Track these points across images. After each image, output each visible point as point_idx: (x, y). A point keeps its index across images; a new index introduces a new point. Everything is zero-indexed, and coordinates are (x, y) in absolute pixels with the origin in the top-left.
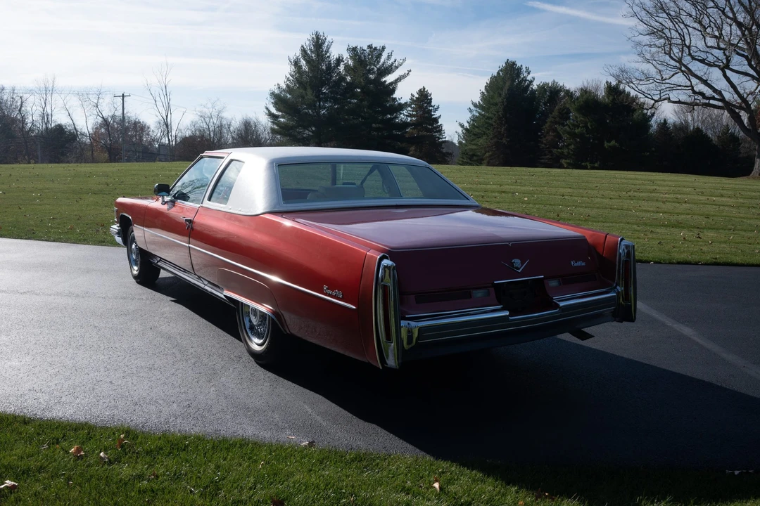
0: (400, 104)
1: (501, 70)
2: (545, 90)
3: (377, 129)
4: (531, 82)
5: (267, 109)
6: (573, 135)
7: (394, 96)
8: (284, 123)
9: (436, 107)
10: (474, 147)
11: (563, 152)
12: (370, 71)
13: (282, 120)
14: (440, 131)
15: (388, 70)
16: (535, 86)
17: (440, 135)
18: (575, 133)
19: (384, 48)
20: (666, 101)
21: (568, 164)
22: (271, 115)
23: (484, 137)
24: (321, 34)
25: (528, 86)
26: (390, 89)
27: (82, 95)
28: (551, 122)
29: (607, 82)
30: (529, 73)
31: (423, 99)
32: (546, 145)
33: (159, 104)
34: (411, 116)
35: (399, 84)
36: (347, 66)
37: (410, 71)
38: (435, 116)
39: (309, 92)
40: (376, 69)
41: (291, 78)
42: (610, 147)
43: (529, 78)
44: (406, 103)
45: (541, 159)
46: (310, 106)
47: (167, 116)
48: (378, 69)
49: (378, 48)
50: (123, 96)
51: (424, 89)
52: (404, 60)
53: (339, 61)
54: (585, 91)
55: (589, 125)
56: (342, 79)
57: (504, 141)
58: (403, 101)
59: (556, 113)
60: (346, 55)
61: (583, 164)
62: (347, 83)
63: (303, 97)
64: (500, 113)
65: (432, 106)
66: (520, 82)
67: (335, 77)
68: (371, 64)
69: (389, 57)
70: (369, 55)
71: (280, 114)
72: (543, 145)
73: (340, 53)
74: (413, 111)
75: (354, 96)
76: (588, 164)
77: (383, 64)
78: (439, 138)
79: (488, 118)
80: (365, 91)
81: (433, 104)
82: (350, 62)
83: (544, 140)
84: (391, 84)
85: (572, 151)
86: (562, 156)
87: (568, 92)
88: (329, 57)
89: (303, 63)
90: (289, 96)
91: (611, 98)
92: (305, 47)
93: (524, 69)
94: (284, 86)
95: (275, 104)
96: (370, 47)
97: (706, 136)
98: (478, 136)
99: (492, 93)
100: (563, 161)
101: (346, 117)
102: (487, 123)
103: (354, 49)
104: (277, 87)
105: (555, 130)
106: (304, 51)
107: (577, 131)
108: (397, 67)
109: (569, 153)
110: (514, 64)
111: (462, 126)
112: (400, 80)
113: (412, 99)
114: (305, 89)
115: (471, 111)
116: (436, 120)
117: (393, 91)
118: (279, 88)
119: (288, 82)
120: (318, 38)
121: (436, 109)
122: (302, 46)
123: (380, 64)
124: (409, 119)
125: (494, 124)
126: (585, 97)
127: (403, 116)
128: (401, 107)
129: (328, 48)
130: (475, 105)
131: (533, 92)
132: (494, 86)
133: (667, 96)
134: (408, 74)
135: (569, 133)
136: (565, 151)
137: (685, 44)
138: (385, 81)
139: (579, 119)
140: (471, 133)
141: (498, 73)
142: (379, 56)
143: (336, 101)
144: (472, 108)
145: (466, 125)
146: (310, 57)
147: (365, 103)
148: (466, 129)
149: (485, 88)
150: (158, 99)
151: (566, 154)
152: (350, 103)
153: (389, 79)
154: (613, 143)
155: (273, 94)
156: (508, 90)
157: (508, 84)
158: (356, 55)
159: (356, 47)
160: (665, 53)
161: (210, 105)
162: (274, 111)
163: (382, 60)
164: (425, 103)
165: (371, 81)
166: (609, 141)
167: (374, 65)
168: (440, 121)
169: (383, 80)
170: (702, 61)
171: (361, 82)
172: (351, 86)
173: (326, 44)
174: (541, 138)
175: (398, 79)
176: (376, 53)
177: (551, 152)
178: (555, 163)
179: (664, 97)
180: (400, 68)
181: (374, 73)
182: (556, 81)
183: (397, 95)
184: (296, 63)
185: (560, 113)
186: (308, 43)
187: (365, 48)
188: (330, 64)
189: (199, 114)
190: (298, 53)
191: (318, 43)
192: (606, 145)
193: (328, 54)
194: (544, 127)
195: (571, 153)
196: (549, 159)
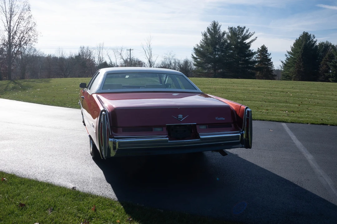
0: (252, 53)
1: (301, 37)
2: (323, 46)
3: (241, 64)
4: (315, 42)
5: (192, 55)
6: (335, 67)
7: (250, 49)
8: (199, 61)
9: (269, 54)
10: (287, 72)
11: (330, 75)
12: (239, 38)
13: (199, 60)
14: (271, 65)
15: (247, 37)
16: (317, 44)
17: (272, 67)
19: (245, 28)
21: (332, 80)
22: (194, 58)
23: (293, 68)
24: (216, 22)
25: (314, 44)
26: (248, 46)
27: (115, 50)
28: (325, 60)
30: (314, 38)
31: (263, 50)
32: (322, 71)
33: (147, 53)
34: (257, 58)
35: (252, 44)
36: (228, 36)
37: (257, 37)
38: (269, 58)
39: (210, 47)
40: (241, 37)
41: (203, 41)
43: (314, 40)
44: (255, 52)
45: (320, 78)
46: (211, 54)
47: (150, 58)
48: (242, 37)
49: (242, 27)
50: (130, 50)
51: (264, 45)
52: (254, 33)
53: (224, 33)
56: (226, 41)
57: (302, 69)
58: (253, 51)
59: (327, 56)
60: (227, 31)
62: (228, 44)
63: (208, 50)
64: (300, 57)
65: (267, 54)
66: (310, 42)
67: (222, 41)
68: (239, 35)
69: (247, 31)
70: (238, 30)
71: (198, 57)
72: (320, 72)
73: (225, 30)
74: (259, 56)
75: (231, 49)
77: (244, 35)
78: (271, 68)
79: (295, 59)
80: (236, 47)
81: (268, 52)
82: (230, 34)
83: (321, 69)
84: (248, 43)
86: (329, 77)
87: (333, 46)
88: (219, 32)
89: (208, 35)
90: (201, 49)
92: (209, 28)
93: (312, 36)
94: (200, 45)
95: (196, 53)
96: (238, 27)
98: (290, 67)
99: (296, 47)
100: (330, 79)
101: (227, 59)
102: (294, 61)
103: (231, 28)
104: (196, 45)
105: (326, 65)
106: (208, 29)
108: (251, 36)
109: (333, 75)
110: (307, 33)
111: (282, 62)
112: (252, 42)
113: (258, 50)
114: (209, 46)
115: (286, 55)
116: (270, 60)
117: (249, 46)
118: (197, 46)
119: (201, 43)
120: (215, 23)
121: (269, 55)
122: (208, 27)
123: (243, 34)
124: (257, 59)
125: (297, 62)
127: (254, 58)
128: (253, 54)
129: (219, 28)
130: (289, 53)
131: (317, 46)
132: (298, 44)
134: (256, 39)
135: (333, 66)
138: (245, 42)
140: (286, 66)
141: (299, 38)
142: (243, 31)
143: (222, 51)
144: (287, 54)
145: (284, 62)
146: (211, 32)
147: (236, 52)
148: (285, 64)
149: (293, 45)
150: (146, 51)
151: (331, 75)
152: (229, 52)
153: (247, 41)
155: (195, 49)
156: (304, 46)
157: (304, 43)
158: (232, 31)
159: (232, 27)
161: (169, 54)
162: (195, 56)
163: (244, 33)
164: (265, 52)
165: (238, 43)
167: (240, 35)
168: (272, 60)
169: (244, 42)
171: (234, 43)
172: (229, 44)
173: (218, 26)
174: (319, 68)
175: (251, 41)
176: (241, 30)
177: (324, 75)
178: (326, 80)
180: (252, 36)
181: (240, 39)
182: (328, 41)
183: (251, 48)
184: (205, 35)
185: (329, 56)
186: (210, 26)
187: (236, 27)
188: (220, 35)
189: (164, 57)
190: (206, 30)
191: (215, 26)
193: (219, 31)
194: (321, 63)
195: (334, 75)
196: (323, 78)
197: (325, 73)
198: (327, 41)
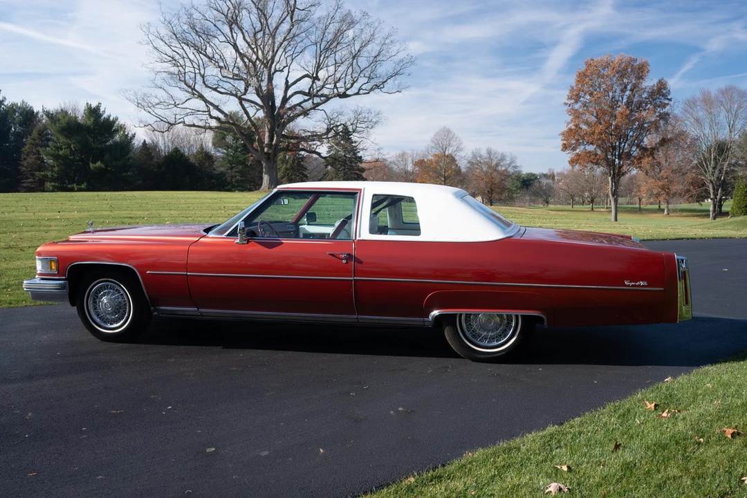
2: (15, 110)
6: (56, 157)
11: (47, 175)
16: (6, 107)
18: (59, 155)
20: (181, 125)
21: (54, 187)
28: (31, 144)
29: (87, 104)
32: (27, 168)
42: (95, 168)
45: (23, 183)
54: (64, 113)
55: (72, 146)
59: (35, 134)
61: (69, 186)
72: (24, 169)
76: (75, 185)
83: (25, 163)
85: (56, 173)
86: (46, 179)
87: (48, 114)
91: (92, 119)
97: (182, 155)
100: (48, 185)
105: (36, 153)
107: (61, 153)
109: (53, 176)
126: (66, 119)
131: (4, 112)
133: (182, 120)
135: (52, 155)
136: (49, 174)
137: (200, 73)
139: (61, 141)
151: (50, 176)
154: (99, 164)
160: (180, 80)
166: (94, 162)
170: (215, 89)
174: (21, 161)
177: (33, 175)
178: (39, 187)
179: (180, 121)
182: (26, 101)
185: (40, 134)
192: (92, 166)
194: (23, 149)
195: (56, 175)
196: (31, 183)
197: (36, 170)
198: (23, 102)
